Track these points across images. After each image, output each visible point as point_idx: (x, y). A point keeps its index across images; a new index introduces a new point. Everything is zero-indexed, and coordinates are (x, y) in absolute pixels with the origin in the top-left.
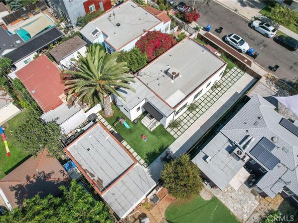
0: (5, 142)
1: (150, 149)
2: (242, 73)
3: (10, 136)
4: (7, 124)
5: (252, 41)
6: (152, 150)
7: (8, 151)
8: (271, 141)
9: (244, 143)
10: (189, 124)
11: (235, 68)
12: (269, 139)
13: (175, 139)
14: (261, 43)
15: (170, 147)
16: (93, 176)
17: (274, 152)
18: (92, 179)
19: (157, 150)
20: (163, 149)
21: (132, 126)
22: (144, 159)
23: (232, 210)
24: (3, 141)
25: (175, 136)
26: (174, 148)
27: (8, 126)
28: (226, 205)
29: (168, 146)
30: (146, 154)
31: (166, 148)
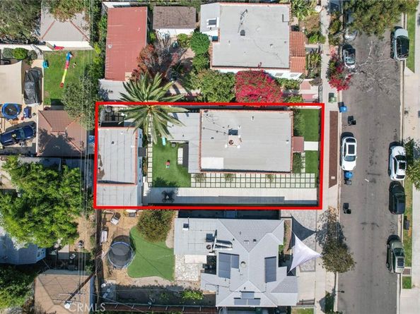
0: (66, 70)
1: (164, 177)
2: (313, 185)
3: (71, 68)
4: (76, 53)
5: (369, 164)
6: (164, 179)
7: (63, 81)
8: (240, 262)
9: (221, 244)
10: (213, 185)
11: (313, 175)
12: (241, 260)
13: (190, 187)
14: (372, 174)
15: (180, 189)
16: (101, 164)
17: (233, 270)
18: (99, 167)
19: (168, 182)
20: (173, 185)
21: (168, 145)
22: (153, 180)
23: (176, 266)
24: (64, 68)
25: (193, 185)
26: (182, 192)
27: (76, 55)
28: (176, 261)
29: (179, 187)
30: (158, 178)
31: (177, 187)
